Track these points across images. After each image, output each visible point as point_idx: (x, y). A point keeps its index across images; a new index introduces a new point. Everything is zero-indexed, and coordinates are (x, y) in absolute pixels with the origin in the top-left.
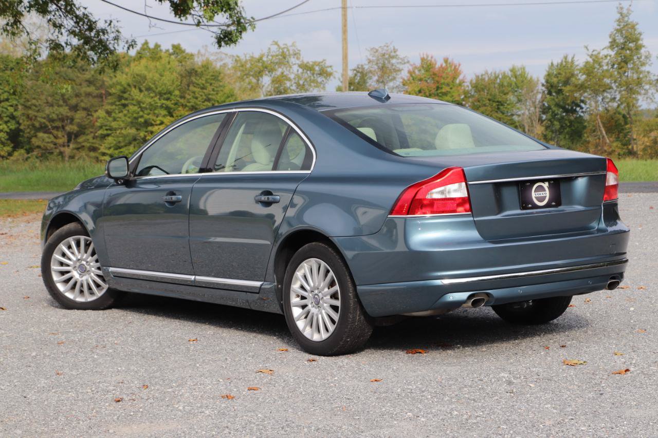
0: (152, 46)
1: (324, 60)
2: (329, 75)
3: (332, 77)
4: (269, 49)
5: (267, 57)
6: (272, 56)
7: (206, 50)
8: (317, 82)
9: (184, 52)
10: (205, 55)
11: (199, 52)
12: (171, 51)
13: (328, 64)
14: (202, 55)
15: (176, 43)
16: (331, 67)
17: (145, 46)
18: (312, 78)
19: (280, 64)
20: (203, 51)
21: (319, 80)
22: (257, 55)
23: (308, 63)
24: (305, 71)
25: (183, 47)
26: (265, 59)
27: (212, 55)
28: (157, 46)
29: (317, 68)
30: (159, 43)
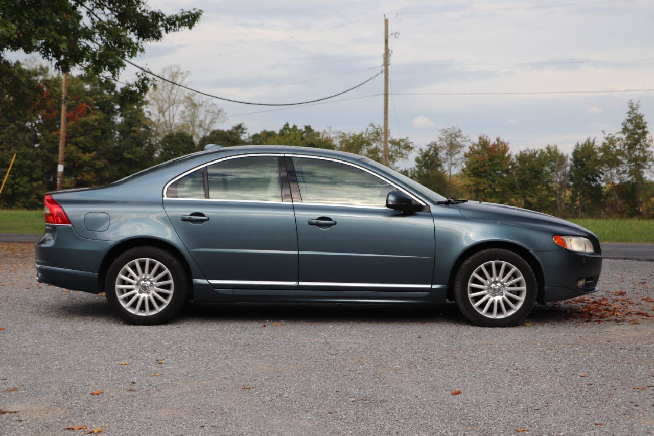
0: (291, 126)
1: (407, 138)
2: (412, 148)
3: (413, 151)
4: (367, 129)
5: (366, 135)
6: (369, 134)
7: (330, 130)
8: (402, 154)
9: (313, 131)
10: (328, 133)
11: (325, 132)
12: (304, 130)
13: (410, 140)
14: (326, 134)
15: (307, 125)
16: (412, 142)
17: (286, 127)
18: (398, 151)
19: (375, 140)
20: (327, 131)
21: (404, 152)
22: (358, 133)
23: (396, 139)
24: (393, 145)
25: (312, 128)
26: (364, 136)
27: (333, 133)
28: (295, 127)
29: (402, 144)
30: (296, 125)
